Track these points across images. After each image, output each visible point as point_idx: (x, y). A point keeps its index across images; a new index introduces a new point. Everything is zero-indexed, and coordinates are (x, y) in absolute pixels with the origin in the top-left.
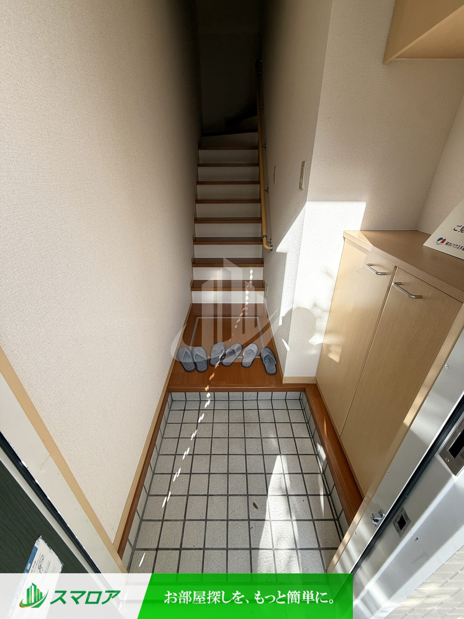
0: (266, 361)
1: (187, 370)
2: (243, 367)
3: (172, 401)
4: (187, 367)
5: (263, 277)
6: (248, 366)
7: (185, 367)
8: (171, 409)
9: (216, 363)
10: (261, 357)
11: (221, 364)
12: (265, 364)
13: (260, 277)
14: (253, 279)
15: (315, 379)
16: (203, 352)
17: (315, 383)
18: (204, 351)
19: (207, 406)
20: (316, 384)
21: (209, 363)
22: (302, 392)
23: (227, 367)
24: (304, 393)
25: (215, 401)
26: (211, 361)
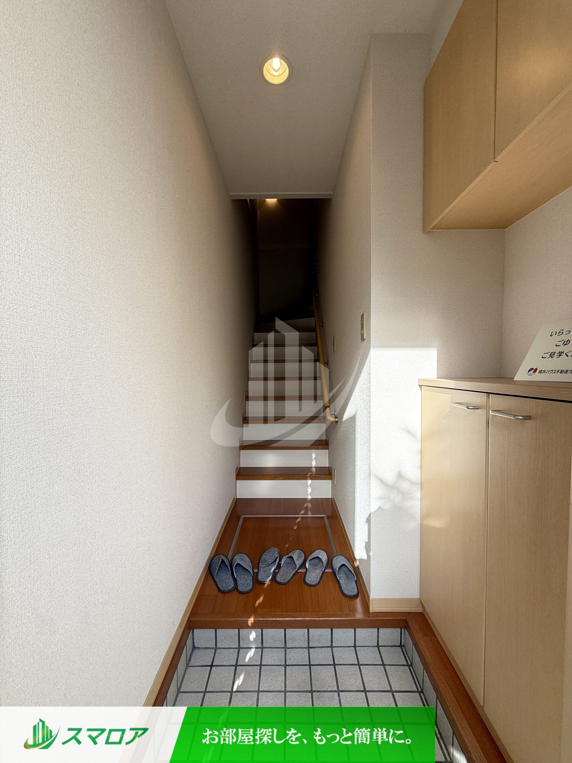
0: (341, 575)
1: (223, 589)
2: (307, 585)
3: (194, 648)
4: (222, 585)
5: (329, 462)
6: (314, 584)
7: (219, 585)
8: (189, 665)
9: (267, 579)
10: (333, 569)
11: (274, 579)
12: (340, 581)
13: (325, 464)
14: (316, 465)
15: (421, 602)
16: (248, 562)
17: (420, 610)
18: (250, 561)
19: (250, 658)
20: (422, 612)
21: (256, 580)
22: (403, 630)
23: (283, 586)
24: (406, 630)
25: (262, 648)
26: (259, 576)
